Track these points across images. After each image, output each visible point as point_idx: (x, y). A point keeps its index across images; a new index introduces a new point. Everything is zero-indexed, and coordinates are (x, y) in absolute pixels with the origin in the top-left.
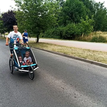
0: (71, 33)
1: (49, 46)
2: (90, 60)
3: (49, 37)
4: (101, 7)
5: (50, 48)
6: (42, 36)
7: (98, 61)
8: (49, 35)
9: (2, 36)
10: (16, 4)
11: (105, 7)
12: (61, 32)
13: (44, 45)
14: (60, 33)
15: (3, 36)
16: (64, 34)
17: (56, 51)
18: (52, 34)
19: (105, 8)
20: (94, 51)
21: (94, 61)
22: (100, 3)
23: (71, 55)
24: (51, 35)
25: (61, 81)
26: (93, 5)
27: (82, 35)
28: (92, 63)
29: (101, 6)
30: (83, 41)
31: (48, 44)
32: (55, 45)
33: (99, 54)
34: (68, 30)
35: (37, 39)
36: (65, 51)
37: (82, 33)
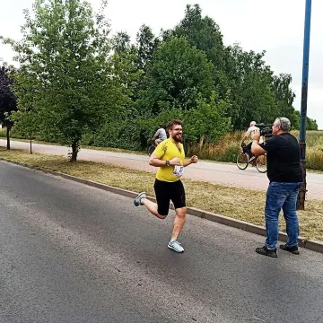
1: (105, 172)
2: (199, 210)
3: (110, 146)
4: (257, 65)
5: (106, 178)
6: (88, 142)
7: (217, 212)
8: (110, 138)
10: (17, 54)
11: (266, 64)
12: (143, 131)
13: (93, 168)
14: (141, 135)
17: (121, 186)
18: (119, 137)
19: (267, 68)
20: (216, 187)
21: (208, 213)
22: (252, 53)
24: (114, 140)
25: (117, 256)
26: (236, 58)
27: (198, 141)
28: (203, 216)
29: (256, 63)
31: (102, 165)
32: (123, 169)
33: (225, 195)
35: (71, 151)
37: (199, 137)
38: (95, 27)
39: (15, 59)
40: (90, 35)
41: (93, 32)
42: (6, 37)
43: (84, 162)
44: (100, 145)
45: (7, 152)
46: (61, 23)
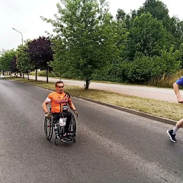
0: (142, 72)
1: (108, 96)
3: (103, 80)
5: (112, 100)
9: (24, 78)
10: (55, 27)
12: (124, 71)
13: (100, 94)
14: (123, 73)
15: (26, 76)
16: (129, 75)
17: (124, 106)
23: (153, 114)
26: (176, 25)
30: (164, 87)
34: (137, 68)
35: (85, 84)
36: (141, 106)
38: (100, 7)
39: (54, 31)
40: (97, 13)
41: (98, 10)
42: (48, 19)
43: (93, 90)
44: (97, 80)
45: (47, 84)
46: (79, 7)
